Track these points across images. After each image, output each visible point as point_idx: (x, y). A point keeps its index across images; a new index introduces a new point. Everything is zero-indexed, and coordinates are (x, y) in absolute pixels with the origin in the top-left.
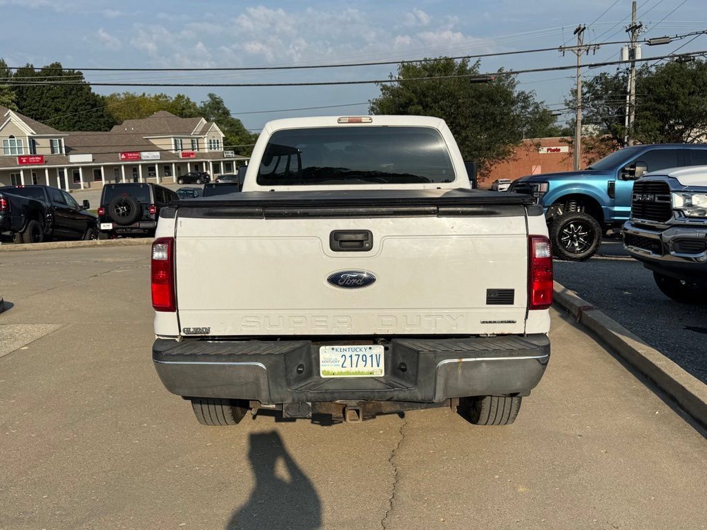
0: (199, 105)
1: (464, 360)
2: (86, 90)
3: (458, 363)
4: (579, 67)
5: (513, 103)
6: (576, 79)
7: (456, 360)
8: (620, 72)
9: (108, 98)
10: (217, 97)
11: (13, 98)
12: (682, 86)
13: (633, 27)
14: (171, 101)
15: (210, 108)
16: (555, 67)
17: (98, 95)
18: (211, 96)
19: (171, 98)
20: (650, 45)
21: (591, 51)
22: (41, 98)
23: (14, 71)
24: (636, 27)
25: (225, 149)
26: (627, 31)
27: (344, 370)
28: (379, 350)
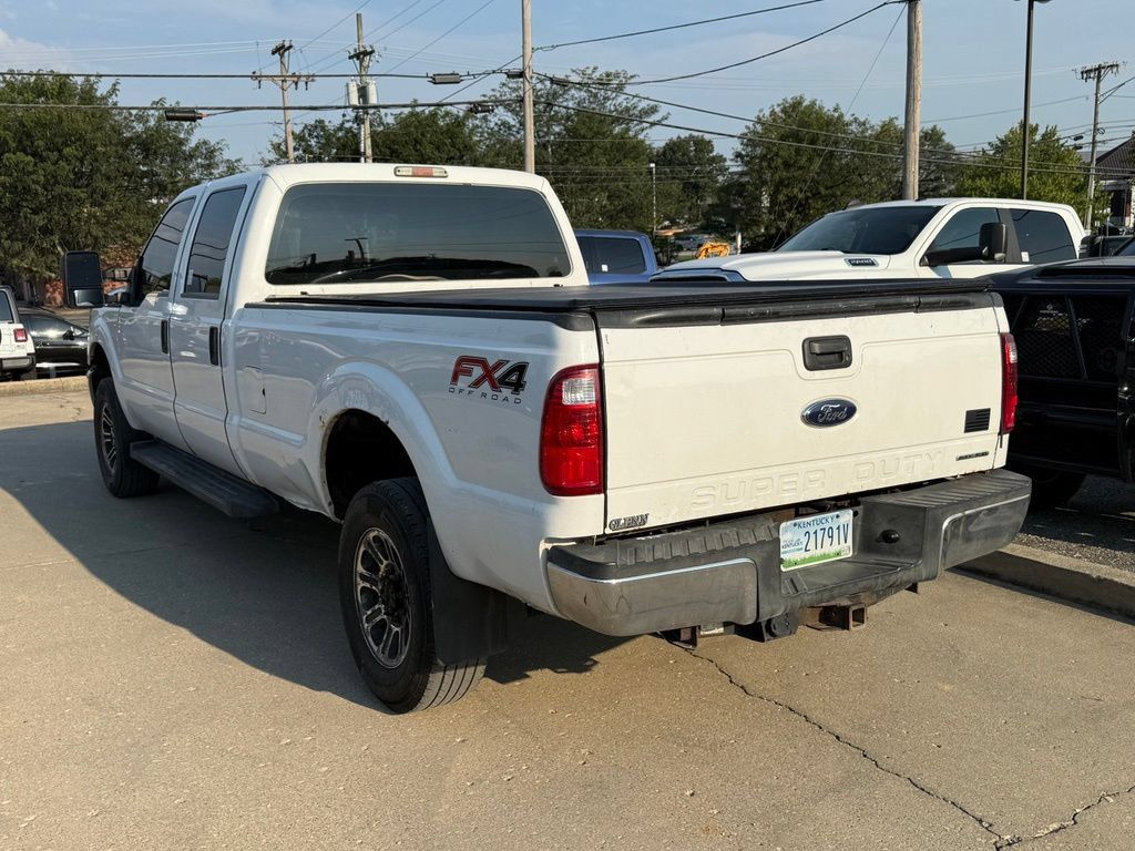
1: (967, 512)
3: (962, 517)
4: (286, 108)
5: (190, 157)
6: (283, 126)
7: (960, 515)
8: (348, 121)
12: (438, 148)
13: (360, 53)
16: (303, 105)
20: (435, 83)
21: (301, 84)
24: (366, 53)
26: (350, 58)
27: (807, 555)
28: (847, 516)
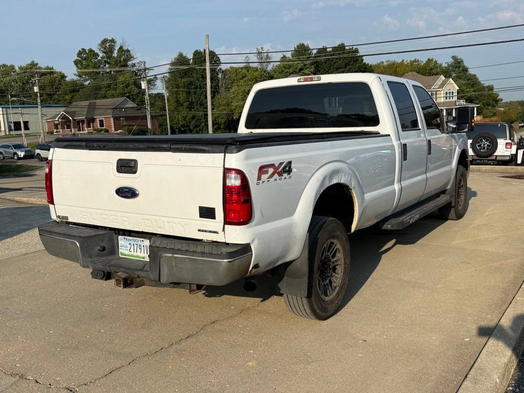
0: (444, 65)
1: (175, 256)
2: (360, 61)
3: (172, 257)
7: (171, 255)
9: (375, 65)
10: (459, 58)
11: (312, 70)
14: (422, 64)
15: (452, 67)
17: (368, 64)
18: (454, 57)
19: (423, 62)
22: (330, 69)
23: (314, 52)
25: (458, 98)
27: (130, 253)
28: (147, 243)
